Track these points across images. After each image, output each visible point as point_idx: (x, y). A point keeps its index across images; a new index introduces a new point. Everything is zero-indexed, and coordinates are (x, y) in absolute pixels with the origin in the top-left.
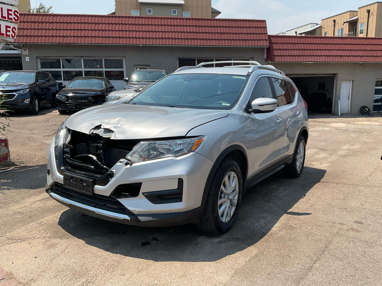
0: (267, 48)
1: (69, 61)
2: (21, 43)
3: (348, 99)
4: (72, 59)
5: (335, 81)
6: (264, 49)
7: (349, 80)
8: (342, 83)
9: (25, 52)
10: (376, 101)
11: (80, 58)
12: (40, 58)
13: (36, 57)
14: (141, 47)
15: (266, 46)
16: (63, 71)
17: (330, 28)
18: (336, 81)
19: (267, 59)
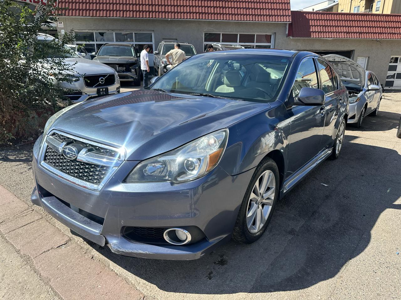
0: (289, 24)
1: (102, 34)
4: (105, 33)
6: (286, 25)
7: (364, 57)
8: (358, 60)
9: (61, 25)
10: (389, 77)
11: (111, 32)
12: (75, 32)
14: (169, 21)
15: (288, 22)
16: (96, 44)
17: (347, 5)
18: (352, 58)
19: (289, 35)
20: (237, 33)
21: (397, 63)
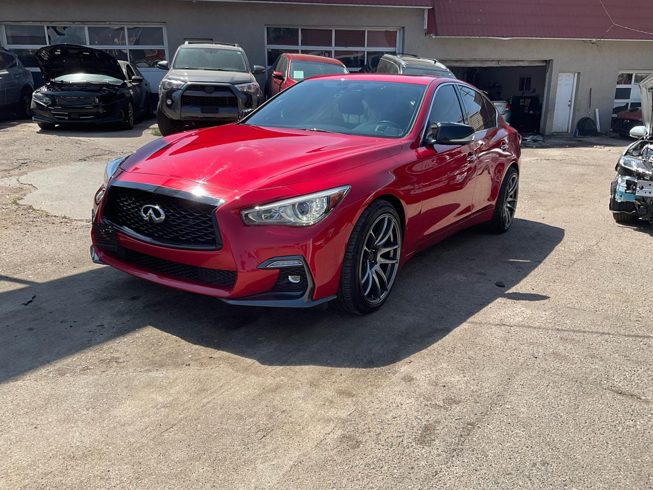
0: (429, 10)
1: (60, 30)
3: (570, 106)
4: (66, 27)
6: (424, 12)
8: (560, 78)
10: (616, 110)
11: (81, 26)
12: (4, 25)
14: (195, 3)
15: (426, 6)
18: (549, 74)
19: (429, 32)
20: (331, 29)
21: (631, 84)
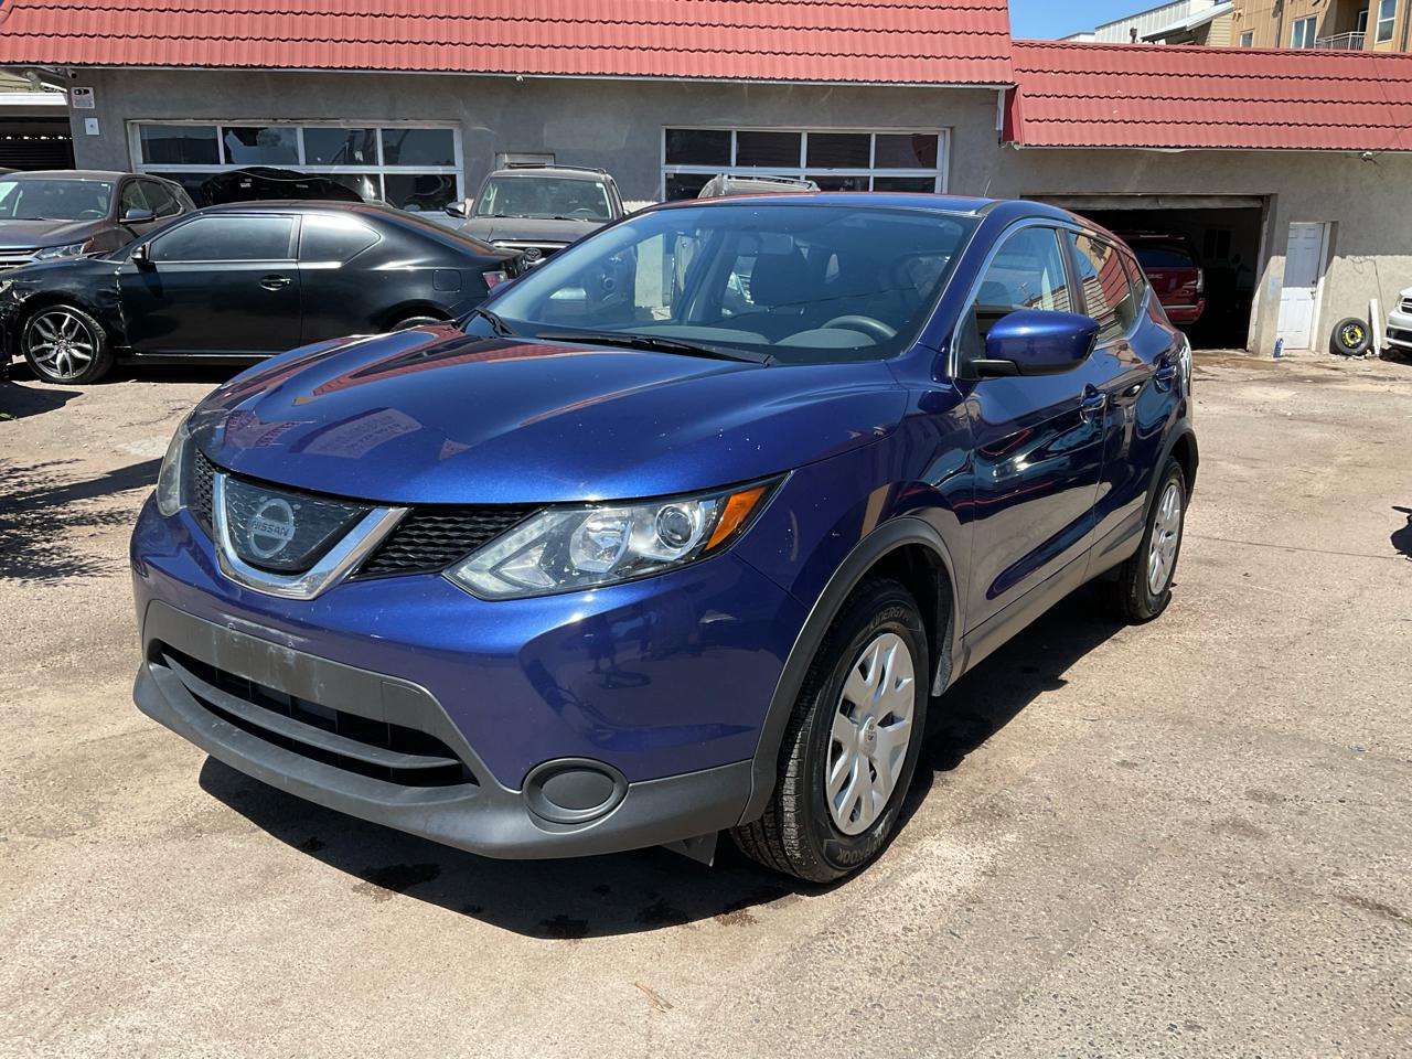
0: (1007, 91)
1: (248, 136)
2: (66, 63)
3: (1314, 293)
4: (261, 130)
5: (1265, 224)
6: (998, 96)
7: (1317, 220)
9: (84, 101)
12: (140, 126)
13: (126, 120)
14: (520, 82)
15: (1001, 83)
16: (226, 174)
18: (1269, 225)
19: (1006, 136)
20: (798, 131)
